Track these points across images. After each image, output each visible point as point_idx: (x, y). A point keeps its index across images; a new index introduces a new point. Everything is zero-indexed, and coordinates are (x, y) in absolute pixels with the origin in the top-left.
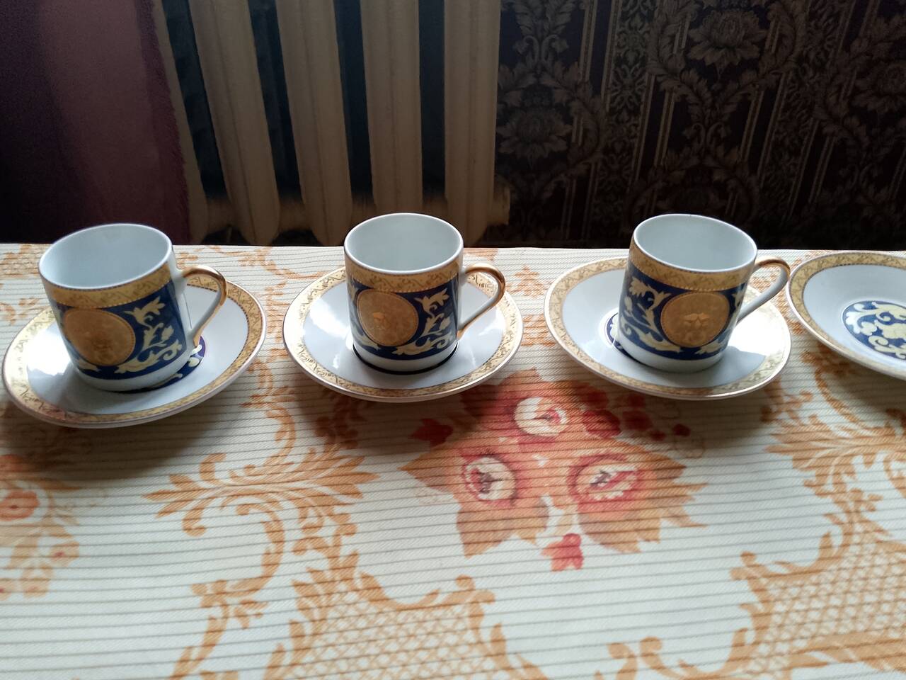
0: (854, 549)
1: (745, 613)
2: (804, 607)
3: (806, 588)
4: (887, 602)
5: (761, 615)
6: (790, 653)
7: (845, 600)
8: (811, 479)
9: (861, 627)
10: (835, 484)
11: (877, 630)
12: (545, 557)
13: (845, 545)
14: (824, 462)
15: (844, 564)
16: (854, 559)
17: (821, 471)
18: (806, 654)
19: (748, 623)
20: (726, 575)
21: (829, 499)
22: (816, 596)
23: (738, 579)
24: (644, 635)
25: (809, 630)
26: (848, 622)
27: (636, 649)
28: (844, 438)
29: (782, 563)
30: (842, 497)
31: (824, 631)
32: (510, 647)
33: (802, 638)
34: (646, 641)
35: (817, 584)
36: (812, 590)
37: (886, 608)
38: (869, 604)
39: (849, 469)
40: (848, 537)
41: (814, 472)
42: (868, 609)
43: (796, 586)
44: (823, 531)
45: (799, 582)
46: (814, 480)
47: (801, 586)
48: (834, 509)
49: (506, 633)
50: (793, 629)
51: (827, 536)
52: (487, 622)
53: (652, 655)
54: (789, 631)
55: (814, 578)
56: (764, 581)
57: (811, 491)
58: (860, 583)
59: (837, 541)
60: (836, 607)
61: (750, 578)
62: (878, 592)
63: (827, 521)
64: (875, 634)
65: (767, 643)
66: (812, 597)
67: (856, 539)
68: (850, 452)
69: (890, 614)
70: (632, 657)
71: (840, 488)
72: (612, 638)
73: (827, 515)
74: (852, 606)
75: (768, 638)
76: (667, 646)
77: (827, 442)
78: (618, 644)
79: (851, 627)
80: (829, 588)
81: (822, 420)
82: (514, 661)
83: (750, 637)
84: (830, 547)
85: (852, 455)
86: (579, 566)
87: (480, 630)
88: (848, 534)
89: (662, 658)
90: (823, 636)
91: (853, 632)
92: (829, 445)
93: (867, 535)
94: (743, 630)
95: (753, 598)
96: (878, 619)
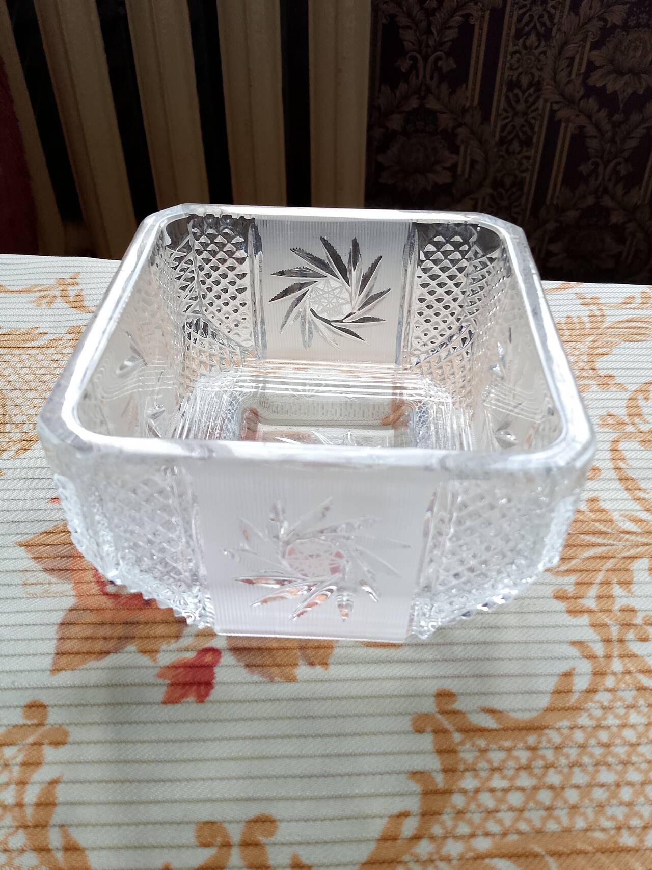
0: (603, 697)
1: (416, 787)
2: (504, 784)
3: (516, 753)
4: (631, 784)
5: (436, 792)
6: (461, 858)
7: (568, 777)
8: (566, 587)
9: (580, 823)
10: (599, 597)
11: (603, 830)
12: (161, 681)
13: (591, 691)
14: (592, 565)
15: (583, 720)
16: (598, 713)
17: (585, 577)
18: (487, 861)
19: (413, 804)
20: (406, 724)
21: (585, 619)
22: (527, 768)
23: (420, 731)
24: (254, 811)
25: (500, 822)
26: (563, 814)
27: (235, 833)
28: (628, 533)
29: (491, 711)
30: (605, 618)
31: (523, 826)
32: (59, 815)
33: (487, 834)
34: (256, 821)
35: (533, 749)
36: (523, 756)
37: (626, 794)
38: (602, 786)
39: (625, 577)
40: (599, 678)
41: (573, 578)
42: (599, 794)
43: (501, 749)
44: (563, 667)
45: (507, 744)
46: (571, 590)
47: (509, 750)
48: (589, 635)
49: (61, 793)
50: (477, 818)
51: (568, 675)
52: (43, 775)
53: (257, 844)
54: (470, 822)
55: (532, 739)
56: (457, 737)
57: (561, 606)
58: (598, 751)
59: (581, 683)
60: (551, 788)
61: (439, 732)
62: (620, 767)
63: (574, 652)
64: (599, 835)
65: (432, 838)
66: (520, 768)
67: (610, 682)
68: (633, 552)
69: (629, 805)
70: (227, 845)
71: (605, 604)
72: (205, 813)
73: (574, 643)
74: (577, 787)
75: (437, 830)
76: (284, 832)
77: (603, 536)
78: (213, 823)
79: (566, 821)
80: (549, 755)
81: (604, 505)
82: (54, 839)
83: (409, 827)
84: (569, 691)
85: (635, 557)
86: (201, 699)
87: (28, 787)
88: (599, 674)
89: (270, 850)
90: (519, 833)
91: (567, 830)
92: (606, 541)
93: (627, 677)
94: (405, 815)
95: (433, 763)
96: (609, 811)
